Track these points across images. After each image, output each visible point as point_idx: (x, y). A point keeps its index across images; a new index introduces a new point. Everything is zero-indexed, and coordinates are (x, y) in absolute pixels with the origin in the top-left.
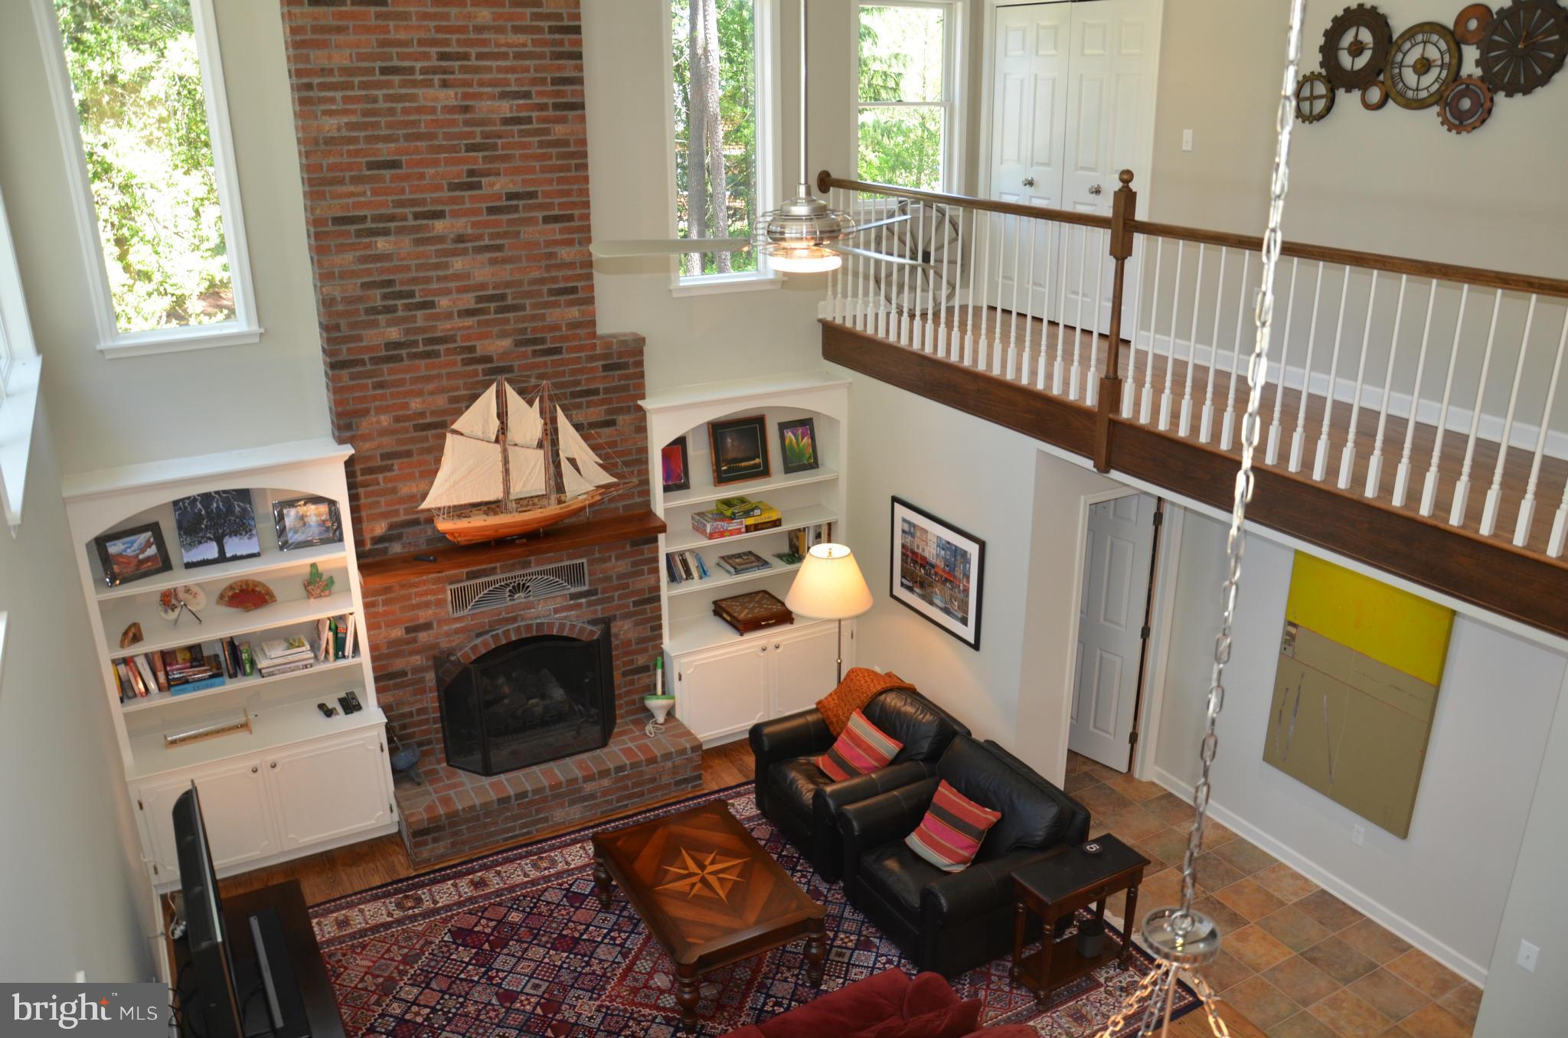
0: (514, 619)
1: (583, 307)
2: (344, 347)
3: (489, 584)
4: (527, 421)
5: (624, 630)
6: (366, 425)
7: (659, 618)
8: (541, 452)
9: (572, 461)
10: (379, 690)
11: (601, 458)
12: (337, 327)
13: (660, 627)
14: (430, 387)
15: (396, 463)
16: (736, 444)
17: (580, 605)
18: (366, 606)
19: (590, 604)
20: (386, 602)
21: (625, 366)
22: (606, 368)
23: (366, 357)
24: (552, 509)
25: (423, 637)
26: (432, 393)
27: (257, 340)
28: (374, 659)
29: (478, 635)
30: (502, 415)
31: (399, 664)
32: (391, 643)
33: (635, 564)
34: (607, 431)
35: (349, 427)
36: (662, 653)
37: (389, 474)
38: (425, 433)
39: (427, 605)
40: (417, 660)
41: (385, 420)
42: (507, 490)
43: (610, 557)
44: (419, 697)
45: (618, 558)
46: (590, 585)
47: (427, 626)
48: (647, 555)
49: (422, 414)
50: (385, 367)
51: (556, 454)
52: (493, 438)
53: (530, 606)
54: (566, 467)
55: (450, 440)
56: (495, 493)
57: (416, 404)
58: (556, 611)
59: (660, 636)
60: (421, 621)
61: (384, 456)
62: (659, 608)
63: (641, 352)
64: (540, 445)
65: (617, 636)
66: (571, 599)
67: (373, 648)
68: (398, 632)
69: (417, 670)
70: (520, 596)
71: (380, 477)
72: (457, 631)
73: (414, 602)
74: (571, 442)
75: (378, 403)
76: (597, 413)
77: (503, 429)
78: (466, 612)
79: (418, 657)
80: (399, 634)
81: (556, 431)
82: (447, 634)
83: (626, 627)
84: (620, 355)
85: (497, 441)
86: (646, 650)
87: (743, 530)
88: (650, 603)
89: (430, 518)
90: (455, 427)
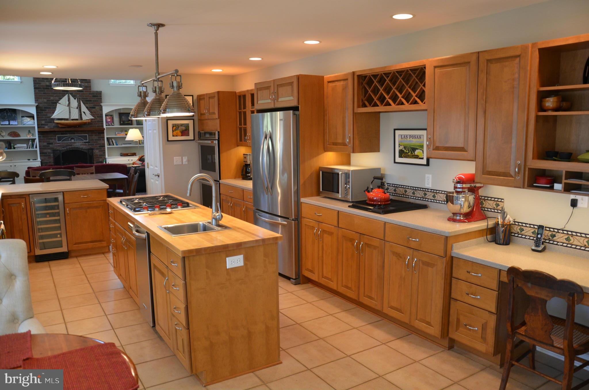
0: (71, 145)
1: (88, 83)
2: (37, 85)
3: (65, 137)
4: (74, 103)
5: (96, 152)
6: (40, 100)
7: (105, 151)
8: (77, 110)
9: (84, 113)
10: (40, 156)
11: (90, 113)
12: (36, 81)
13: (105, 153)
14: (55, 95)
15: (47, 110)
16: (125, 118)
17: (86, 145)
18: (39, 137)
19: (89, 145)
20: (43, 137)
21: (98, 96)
22: (93, 96)
23: (42, 87)
24: (79, 121)
25: (51, 146)
26: (55, 96)
27: (20, 84)
28: (40, 149)
29: (63, 147)
30: (69, 100)
31: (45, 151)
32: (44, 146)
33: (99, 138)
34: (94, 109)
35: (37, 101)
36: (105, 159)
37: (46, 111)
38: (54, 104)
39: (52, 139)
40: (49, 151)
41: (45, 100)
42: (70, 117)
43: (93, 135)
44: (49, 159)
45: (95, 136)
46: (89, 140)
47: (52, 144)
48: (102, 136)
49: (53, 100)
50: (46, 90)
51: (80, 110)
52: (67, 106)
53: (74, 143)
54: (83, 114)
55: (58, 104)
56: (67, 117)
57: (52, 98)
58: (81, 145)
59: (105, 155)
60: (51, 142)
61: (45, 108)
62: (105, 148)
63: (101, 94)
64: (77, 108)
65: (95, 153)
66: (84, 143)
67: (40, 146)
68: (45, 144)
69: (49, 153)
70: (73, 141)
71: (44, 112)
72: (58, 146)
73: (49, 138)
74: (84, 108)
75: (44, 97)
76: (92, 105)
77: (69, 103)
78: (60, 142)
79: (49, 150)
80: (46, 144)
81: (80, 105)
82: (56, 146)
83: (97, 152)
84: (96, 94)
85: (68, 106)
86: (102, 158)
87: (125, 135)
88: (103, 147)
89: (53, 119)
90: (59, 102)
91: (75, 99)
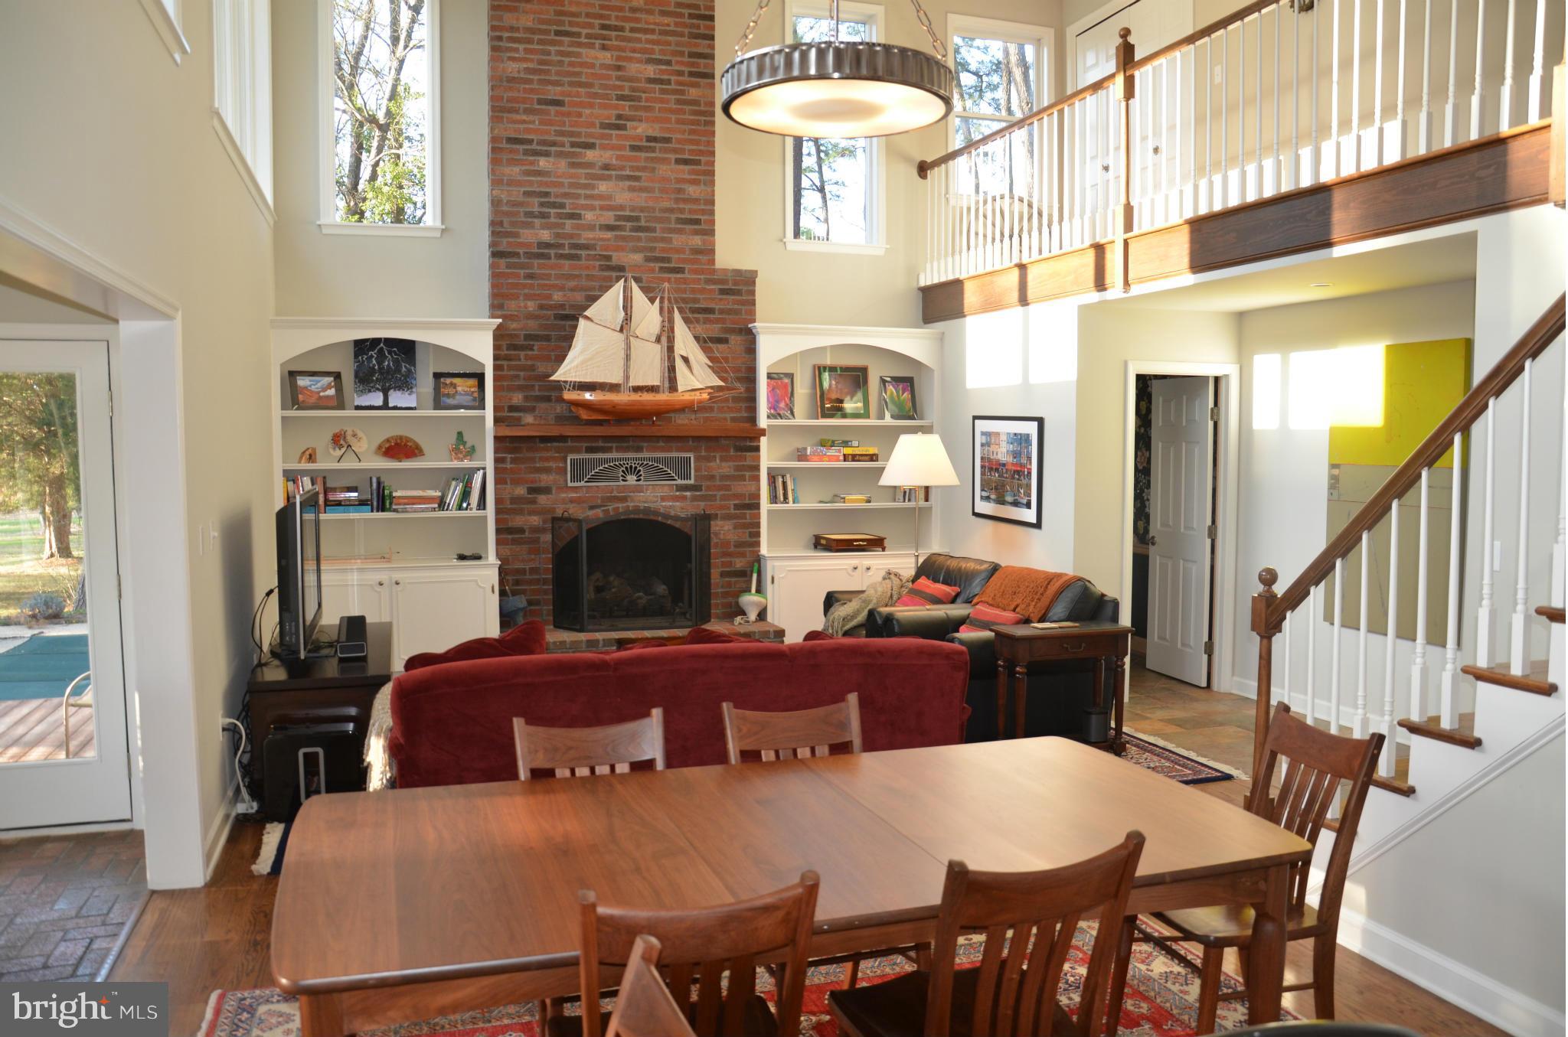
0: (624, 499)
1: (705, 237)
2: (505, 241)
3: (607, 461)
4: (648, 316)
5: (723, 530)
6: (512, 306)
7: (758, 525)
8: (658, 347)
9: (686, 360)
10: (498, 542)
11: (711, 362)
12: (501, 223)
13: (758, 534)
14: (572, 284)
15: (537, 345)
16: (839, 386)
17: (684, 498)
18: (497, 460)
19: (694, 499)
20: (513, 461)
21: (738, 293)
22: (723, 292)
23: (521, 251)
24: (664, 397)
25: (542, 499)
26: (572, 290)
27: (438, 234)
28: (498, 511)
29: (592, 508)
30: (627, 306)
31: (518, 521)
32: (515, 500)
33: (738, 468)
34: (721, 346)
35: (501, 307)
36: (758, 560)
37: (530, 353)
38: (563, 323)
39: (547, 470)
40: (535, 520)
41: (531, 306)
42: (627, 377)
43: (715, 457)
44: (533, 556)
45: (722, 459)
46: (696, 480)
47: (547, 490)
48: (748, 463)
49: (562, 306)
50: (536, 262)
51: (671, 349)
52: (618, 329)
53: (638, 489)
54: (679, 364)
55: (582, 322)
56: (615, 378)
57: (557, 297)
58: (663, 499)
59: (758, 544)
60: (543, 484)
61: (528, 337)
62: (758, 516)
63: (754, 283)
64: (658, 340)
65: (716, 534)
66: (677, 490)
67: (498, 501)
68: (521, 491)
69: (535, 530)
70: (632, 479)
71: (522, 354)
72: (572, 501)
73: (538, 465)
74: (685, 341)
75: (526, 291)
76: (715, 330)
77: (628, 319)
78: (582, 483)
79: (535, 518)
80: (522, 492)
81: (672, 330)
82: (564, 501)
83: (726, 528)
84: (736, 283)
85: (621, 330)
86: (743, 555)
87: (842, 458)
88: (751, 509)
89: (559, 386)
90: (586, 313)
91: (652, 300)
